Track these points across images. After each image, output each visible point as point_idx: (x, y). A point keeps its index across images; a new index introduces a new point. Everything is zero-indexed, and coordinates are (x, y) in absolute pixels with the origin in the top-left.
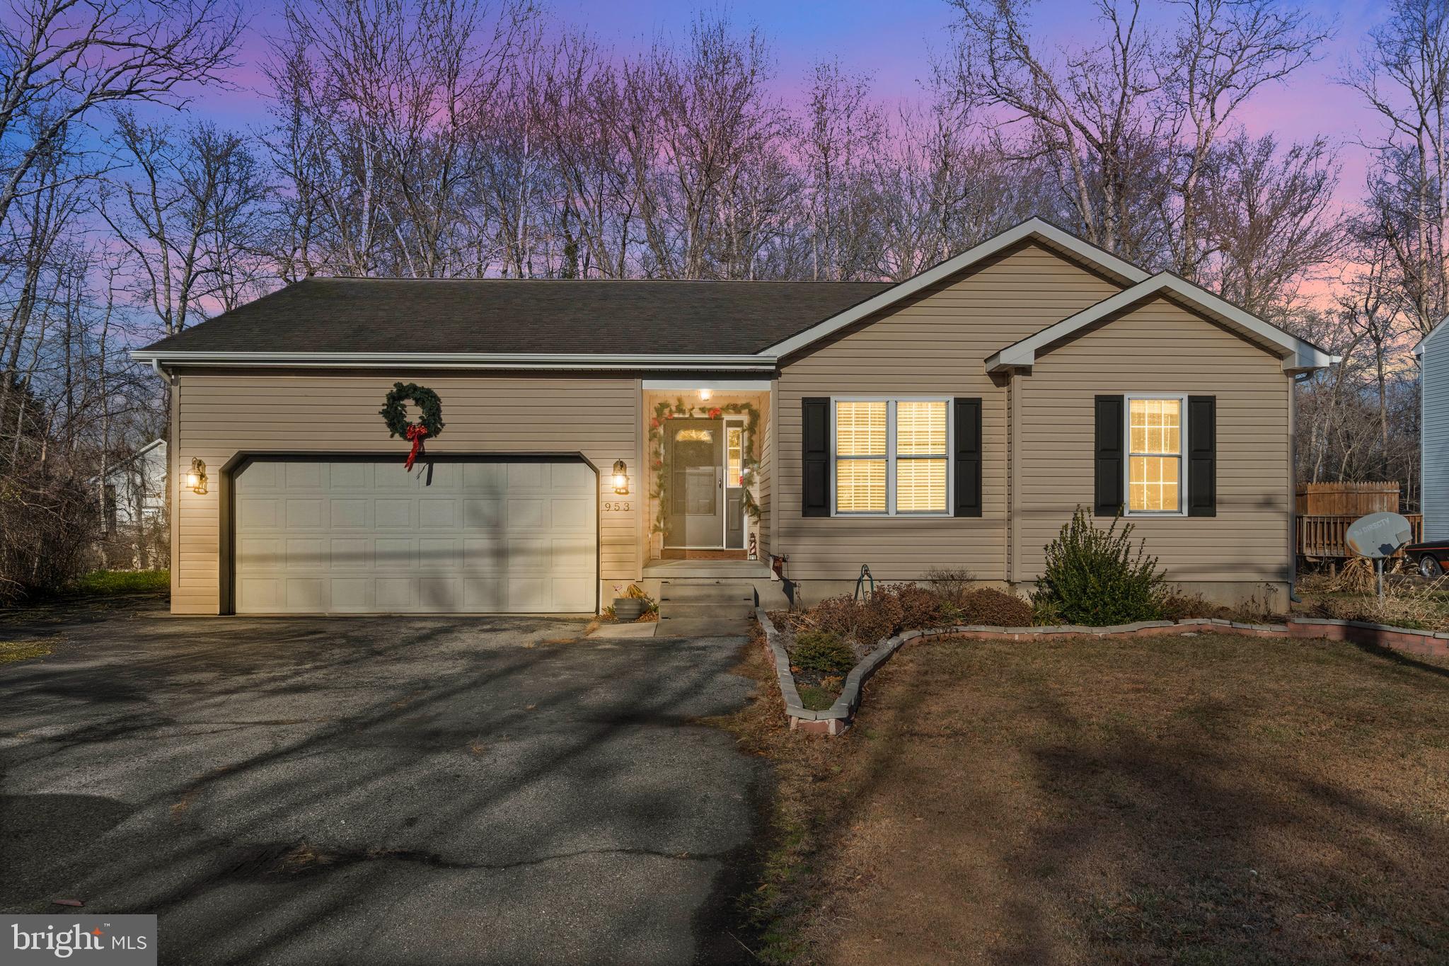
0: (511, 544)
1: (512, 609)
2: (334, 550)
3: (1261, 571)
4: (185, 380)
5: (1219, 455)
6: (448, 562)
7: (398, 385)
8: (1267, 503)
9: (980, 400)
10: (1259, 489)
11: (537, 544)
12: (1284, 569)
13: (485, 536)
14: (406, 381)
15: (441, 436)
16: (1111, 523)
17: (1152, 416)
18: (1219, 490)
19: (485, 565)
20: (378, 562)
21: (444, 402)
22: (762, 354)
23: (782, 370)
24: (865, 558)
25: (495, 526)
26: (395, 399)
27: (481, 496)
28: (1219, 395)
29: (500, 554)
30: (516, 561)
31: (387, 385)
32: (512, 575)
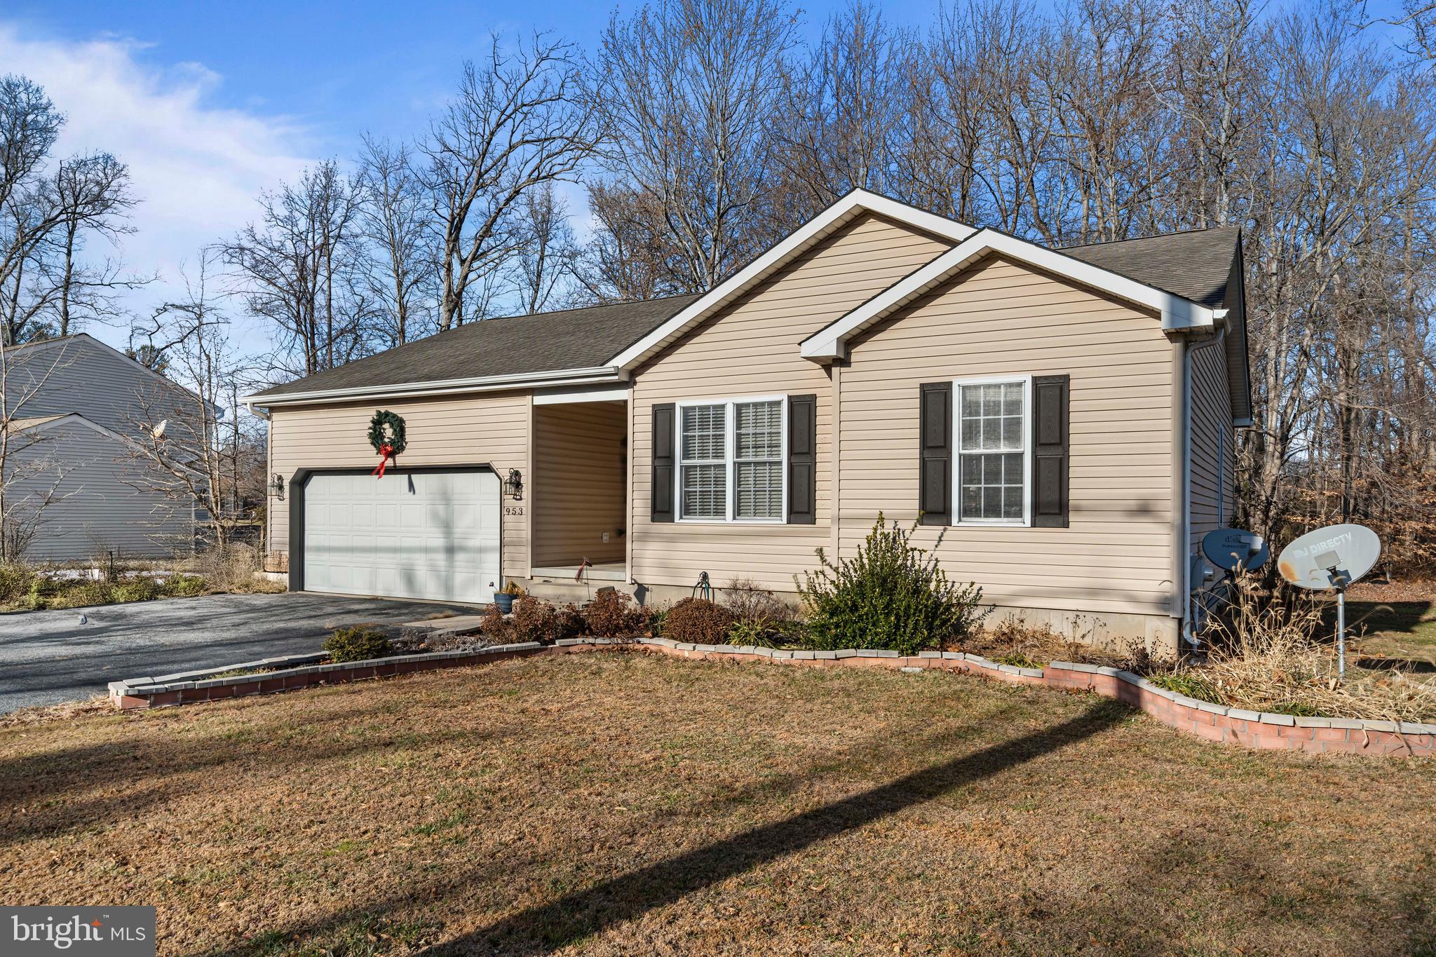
0: (457, 542)
1: (458, 599)
2: (354, 545)
3: (1132, 599)
4: (275, 416)
5: (1073, 450)
6: (417, 556)
7: (379, 413)
8: (1143, 510)
9: (814, 397)
10: (1133, 492)
11: (472, 543)
12: (1167, 598)
13: (441, 535)
14: (383, 409)
15: (405, 452)
16: (939, 533)
17: (987, 404)
18: (1074, 494)
19: (440, 559)
20: (379, 555)
21: (407, 425)
22: (606, 366)
23: (638, 379)
24: (705, 566)
25: (447, 527)
26: (378, 423)
27: (438, 502)
28: (1073, 373)
29: (450, 550)
30: (460, 557)
31: (371, 412)
32: (457, 570)
